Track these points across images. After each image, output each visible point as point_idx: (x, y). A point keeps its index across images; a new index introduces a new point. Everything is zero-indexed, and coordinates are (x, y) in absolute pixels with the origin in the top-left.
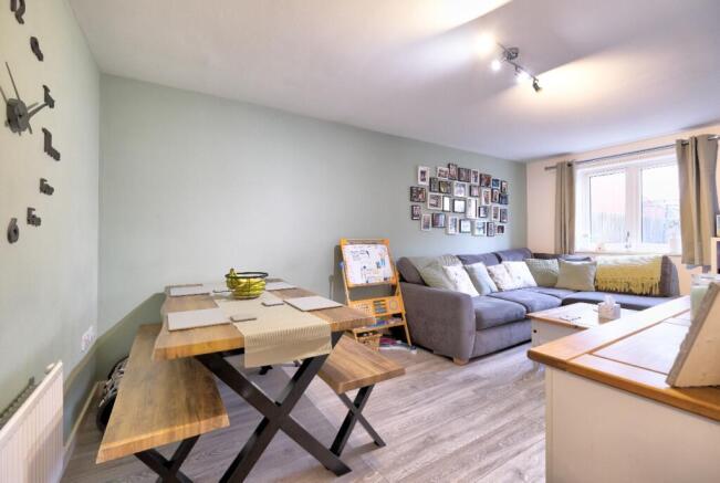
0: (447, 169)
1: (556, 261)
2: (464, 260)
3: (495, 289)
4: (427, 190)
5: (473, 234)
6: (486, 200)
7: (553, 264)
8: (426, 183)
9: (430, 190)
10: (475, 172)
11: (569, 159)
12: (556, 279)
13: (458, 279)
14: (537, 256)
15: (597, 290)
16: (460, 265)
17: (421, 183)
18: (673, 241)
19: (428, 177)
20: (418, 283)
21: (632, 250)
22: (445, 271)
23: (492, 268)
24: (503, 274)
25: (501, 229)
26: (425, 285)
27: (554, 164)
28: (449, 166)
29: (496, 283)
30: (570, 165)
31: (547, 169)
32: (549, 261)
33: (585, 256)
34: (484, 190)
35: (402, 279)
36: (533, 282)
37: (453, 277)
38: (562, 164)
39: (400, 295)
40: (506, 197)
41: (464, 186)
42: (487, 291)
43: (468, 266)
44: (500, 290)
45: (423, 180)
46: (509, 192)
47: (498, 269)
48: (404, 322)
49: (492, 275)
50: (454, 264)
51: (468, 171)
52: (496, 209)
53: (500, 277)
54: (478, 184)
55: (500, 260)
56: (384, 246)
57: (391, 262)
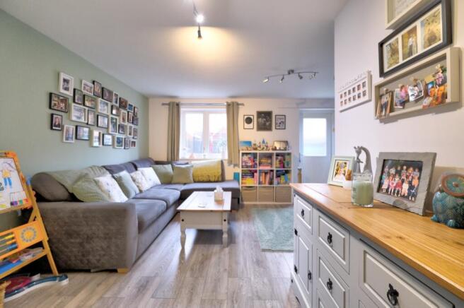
0: (91, 85)
1: (170, 165)
2: (111, 170)
3: (138, 191)
4: (70, 101)
5: (114, 147)
6: (124, 120)
7: (168, 168)
8: (70, 93)
9: (74, 102)
10: (116, 95)
11: (177, 101)
12: (172, 177)
13: (110, 188)
14: (158, 163)
15: (195, 182)
16: (109, 176)
17: (62, 91)
18: (223, 152)
19: (72, 86)
20: (66, 200)
21: (207, 157)
22: (97, 183)
23: (132, 174)
24: (141, 179)
25: (134, 143)
26: (78, 201)
27: (168, 102)
28: (94, 82)
29: (138, 186)
30: (178, 105)
31: (163, 104)
32: (166, 166)
33: (186, 162)
34: (122, 111)
35: (40, 198)
36: (158, 181)
37: (106, 187)
38: (173, 103)
39: (39, 219)
40: (137, 119)
41: (107, 104)
42: (133, 195)
43: (115, 175)
44: (141, 191)
45: (66, 89)
46: (139, 116)
47: (137, 174)
48: (47, 251)
49: (134, 181)
50: (103, 174)
51: (110, 93)
52: (131, 127)
53: (140, 181)
54: (118, 105)
55: (136, 168)
56: (10, 161)
57: (23, 180)
